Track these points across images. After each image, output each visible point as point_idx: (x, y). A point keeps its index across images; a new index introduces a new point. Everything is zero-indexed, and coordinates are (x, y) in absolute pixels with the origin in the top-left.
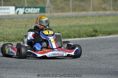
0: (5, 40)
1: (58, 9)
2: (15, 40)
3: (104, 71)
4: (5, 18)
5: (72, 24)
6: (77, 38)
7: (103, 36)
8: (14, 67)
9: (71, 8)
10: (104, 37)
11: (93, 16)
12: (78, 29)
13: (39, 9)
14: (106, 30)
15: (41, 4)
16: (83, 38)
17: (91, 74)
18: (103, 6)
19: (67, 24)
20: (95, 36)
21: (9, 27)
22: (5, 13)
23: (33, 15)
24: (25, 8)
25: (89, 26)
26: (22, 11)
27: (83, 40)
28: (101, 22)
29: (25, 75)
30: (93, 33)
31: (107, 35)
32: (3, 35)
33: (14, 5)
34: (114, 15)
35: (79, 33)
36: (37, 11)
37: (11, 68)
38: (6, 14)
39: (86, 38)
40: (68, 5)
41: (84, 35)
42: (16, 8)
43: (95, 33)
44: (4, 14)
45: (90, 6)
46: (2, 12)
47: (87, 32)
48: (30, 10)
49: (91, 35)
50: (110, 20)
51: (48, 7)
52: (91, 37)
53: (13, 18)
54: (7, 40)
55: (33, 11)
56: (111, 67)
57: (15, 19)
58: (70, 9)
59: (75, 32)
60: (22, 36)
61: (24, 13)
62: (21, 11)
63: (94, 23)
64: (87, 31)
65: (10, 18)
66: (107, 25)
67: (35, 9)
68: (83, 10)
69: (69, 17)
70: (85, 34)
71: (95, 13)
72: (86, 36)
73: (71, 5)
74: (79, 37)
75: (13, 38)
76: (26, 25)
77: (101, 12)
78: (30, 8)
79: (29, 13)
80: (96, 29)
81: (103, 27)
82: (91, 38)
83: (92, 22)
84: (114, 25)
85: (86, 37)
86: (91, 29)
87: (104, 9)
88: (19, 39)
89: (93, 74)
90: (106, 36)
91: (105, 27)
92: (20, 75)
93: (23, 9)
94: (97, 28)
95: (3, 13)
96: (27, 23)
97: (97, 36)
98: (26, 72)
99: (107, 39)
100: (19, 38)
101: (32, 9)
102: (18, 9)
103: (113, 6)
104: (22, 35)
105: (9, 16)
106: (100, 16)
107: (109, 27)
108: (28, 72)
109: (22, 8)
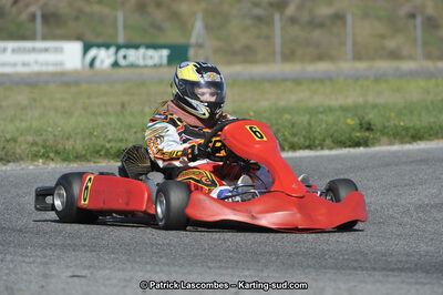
0: (52, 155)
1: (234, 53)
2: (84, 156)
3: (401, 262)
4: (47, 83)
5: (282, 103)
6: (300, 148)
7: (391, 144)
8: (85, 245)
9: (278, 48)
10: (396, 148)
11: (356, 78)
12: (305, 118)
13: (165, 53)
14: (402, 124)
15: (174, 36)
16: (322, 149)
17: (355, 269)
18: (391, 44)
19: (265, 104)
20: (366, 143)
21: (65, 113)
22: (47, 64)
23: (146, 71)
24: (119, 48)
25: (344, 109)
26: (109, 57)
27: (322, 157)
28: (385, 96)
29: (123, 270)
30: (358, 134)
31: (406, 142)
32: (43, 137)
33: (78, 38)
34: (430, 75)
35: (309, 132)
36: (161, 57)
37: (74, 248)
38: (51, 69)
39: (334, 152)
40: (268, 38)
41: (328, 141)
42: (86, 49)
43: (364, 134)
44: (44, 69)
45: (344, 44)
46: (36, 62)
47: (336, 131)
48: (134, 56)
49: (350, 139)
50: (415, 92)
51: (200, 46)
52: (350, 146)
53: (77, 83)
54: (57, 153)
55: (144, 58)
56: (423, 248)
57: (84, 86)
58: (273, 54)
59: (295, 130)
60: (109, 142)
61: (115, 64)
62: (105, 57)
63: (361, 100)
64: (335, 128)
65: (64, 80)
66: (405, 107)
67: (151, 52)
68: (320, 58)
69: (272, 80)
70: (331, 136)
71: (361, 66)
72: (332, 145)
73: (278, 40)
74: (309, 147)
75: (77, 147)
76: (123, 105)
77: (383, 65)
78: (136, 47)
79: (132, 66)
80: (367, 119)
81: (393, 114)
82: (352, 150)
83: (352, 98)
84: (431, 108)
85: (331, 148)
86: (349, 121)
87: (394, 55)
88: (98, 152)
89: (362, 269)
90: (402, 143)
91: (400, 114)
92: (108, 271)
93: (112, 50)
94: (371, 116)
95: (42, 64)
96: (126, 99)
97: (373, 145)
98: (128, 260)
99: (407, 154)
100: (98, 148)
101: (142, 51)
102: (93, 52)
103: (425, 44)
104: (110, 137)
105: (63, 74)
106: (379, 78)
107: (411, 113)
108: (135, 261)
109: (107, 46)
